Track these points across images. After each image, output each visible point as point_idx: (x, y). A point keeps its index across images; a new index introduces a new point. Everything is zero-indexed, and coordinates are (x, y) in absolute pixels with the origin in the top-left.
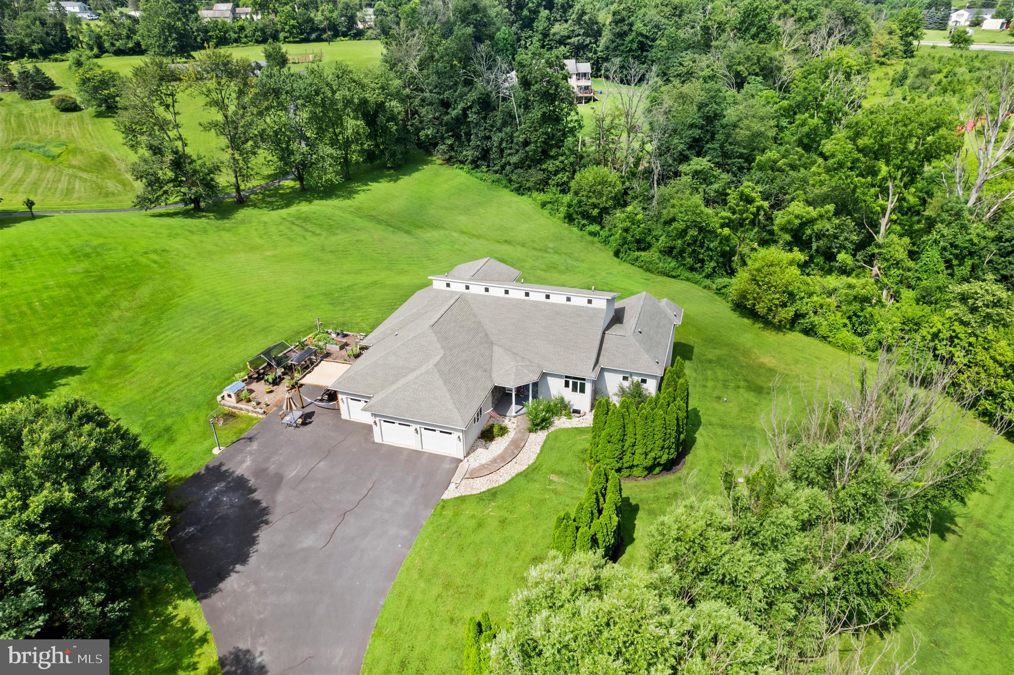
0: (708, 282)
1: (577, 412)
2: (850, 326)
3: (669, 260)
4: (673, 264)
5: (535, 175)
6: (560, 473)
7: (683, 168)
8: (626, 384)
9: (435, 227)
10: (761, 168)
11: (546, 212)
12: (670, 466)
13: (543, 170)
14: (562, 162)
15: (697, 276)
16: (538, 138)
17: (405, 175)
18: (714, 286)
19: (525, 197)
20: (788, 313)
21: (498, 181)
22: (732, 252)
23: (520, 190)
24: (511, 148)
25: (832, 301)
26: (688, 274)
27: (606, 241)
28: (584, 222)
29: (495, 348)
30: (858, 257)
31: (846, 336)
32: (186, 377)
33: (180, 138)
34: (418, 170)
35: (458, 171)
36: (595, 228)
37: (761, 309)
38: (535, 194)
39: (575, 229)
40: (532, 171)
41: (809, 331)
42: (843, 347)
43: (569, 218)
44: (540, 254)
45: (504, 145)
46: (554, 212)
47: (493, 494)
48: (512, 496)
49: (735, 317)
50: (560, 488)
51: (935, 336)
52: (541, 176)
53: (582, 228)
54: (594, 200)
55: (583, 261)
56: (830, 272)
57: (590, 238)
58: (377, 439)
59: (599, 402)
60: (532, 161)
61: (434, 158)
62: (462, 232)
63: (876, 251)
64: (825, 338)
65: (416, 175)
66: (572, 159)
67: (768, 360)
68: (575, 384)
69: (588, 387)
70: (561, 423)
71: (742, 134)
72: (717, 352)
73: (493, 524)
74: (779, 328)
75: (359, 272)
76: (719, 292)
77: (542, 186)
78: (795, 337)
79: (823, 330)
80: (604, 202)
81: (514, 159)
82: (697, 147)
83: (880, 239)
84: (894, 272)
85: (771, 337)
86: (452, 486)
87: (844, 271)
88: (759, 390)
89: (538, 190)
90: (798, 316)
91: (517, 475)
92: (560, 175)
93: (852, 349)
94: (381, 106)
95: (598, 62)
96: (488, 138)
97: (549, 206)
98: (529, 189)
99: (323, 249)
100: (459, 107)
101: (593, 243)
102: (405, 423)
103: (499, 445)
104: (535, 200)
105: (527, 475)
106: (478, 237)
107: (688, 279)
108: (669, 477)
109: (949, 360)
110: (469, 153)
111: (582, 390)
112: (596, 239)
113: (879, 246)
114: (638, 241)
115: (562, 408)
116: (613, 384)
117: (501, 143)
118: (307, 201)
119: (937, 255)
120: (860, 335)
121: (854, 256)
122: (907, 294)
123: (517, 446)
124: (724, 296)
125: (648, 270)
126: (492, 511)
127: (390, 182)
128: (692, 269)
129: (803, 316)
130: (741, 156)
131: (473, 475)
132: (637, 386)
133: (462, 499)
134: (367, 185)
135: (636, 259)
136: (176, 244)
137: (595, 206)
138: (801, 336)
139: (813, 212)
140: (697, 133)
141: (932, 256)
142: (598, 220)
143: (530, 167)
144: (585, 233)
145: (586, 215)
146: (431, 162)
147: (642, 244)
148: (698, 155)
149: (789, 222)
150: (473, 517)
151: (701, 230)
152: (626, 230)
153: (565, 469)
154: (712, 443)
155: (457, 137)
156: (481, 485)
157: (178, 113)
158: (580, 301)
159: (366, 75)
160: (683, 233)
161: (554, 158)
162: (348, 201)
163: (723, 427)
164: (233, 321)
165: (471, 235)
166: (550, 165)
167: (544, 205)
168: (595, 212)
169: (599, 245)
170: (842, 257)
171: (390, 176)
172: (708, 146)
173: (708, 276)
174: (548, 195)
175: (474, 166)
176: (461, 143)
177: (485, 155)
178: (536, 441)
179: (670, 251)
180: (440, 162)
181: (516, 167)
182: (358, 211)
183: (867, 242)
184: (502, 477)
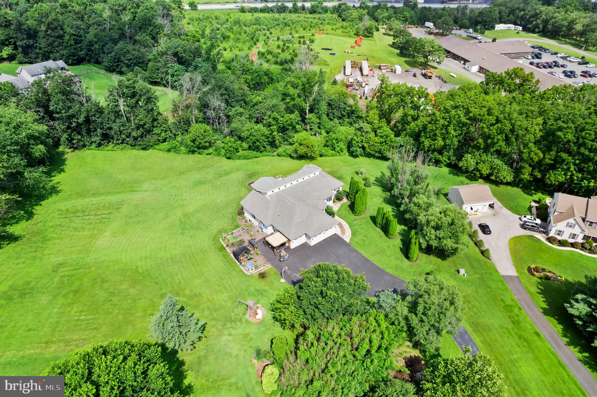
0: (272, 154)
3: (251, 151)
4: (254, 152)
5: (150, 139)
6: (354, 221)
7: (229, 113)
11: (172, 154)
13: (155, 134)
14: (164, 127)
15: (266, 153)
19: (151, 150)
22: (276, 140)
23: (145, 148)
24: (127, 129)
27: (218, 154)
31: (330, 152)
35: (88, 151)
36: (208, 151)
38: (157, 147)
39: (197, 155)
40: (148, 136)
41: (321, 156)
42: (333, 156)
43: (193, 152)
45: (121, 128)
47: (353, 234)
48: (356, 231)
52: (155, 137)
53: (200, 153)
57: (208, 156)
58: (311, 244)
62: (156, 179)
63: (309, 121)
64: (326, 155)
68: (329, 199)
69: (333, 198)
73: (364, 238)
74: (314, 159)
76: (277, 155)
77: (159, 142)
78: (320, 159)
83: (307, 117)
86: (345, 239)
89: (156, 144)
92: (164, 134)
93: (335, 155)
96: (111, 128)
97: (172, 150)
98: (152, 146)
101: (212, 158)
102: (320, 234)
104: (159, 150)
105: (351, 226)
110: (97, 139)
124: (285, 156)
126: (359, 237)
128: (262, 152)
131: (343, 234)
132: (338, 191)
133: (351, 240)
135: (238, 157)
137: (206, 142)
142: (210, 147)
144: (204, 155)
145: (201, 148)
146: (63, 153)
149: (291, 122)
150: (358, 240)
151: (265, 136)
156: (348, 235)
158: (312, 175)
161: (156, 126)
162: (60, 194)
165: (164, 178)
167: (169, 151)
173: (270, 152)
174: (165, 145)
175: (100, 145)
176: (83, 136)
177: (106, 138)
178: (338, 218)
179: (249, 148)
180: (68, 150)
181: (137, 137)
182: (79, 195)
183: (305, 119)
184: (348, 230)
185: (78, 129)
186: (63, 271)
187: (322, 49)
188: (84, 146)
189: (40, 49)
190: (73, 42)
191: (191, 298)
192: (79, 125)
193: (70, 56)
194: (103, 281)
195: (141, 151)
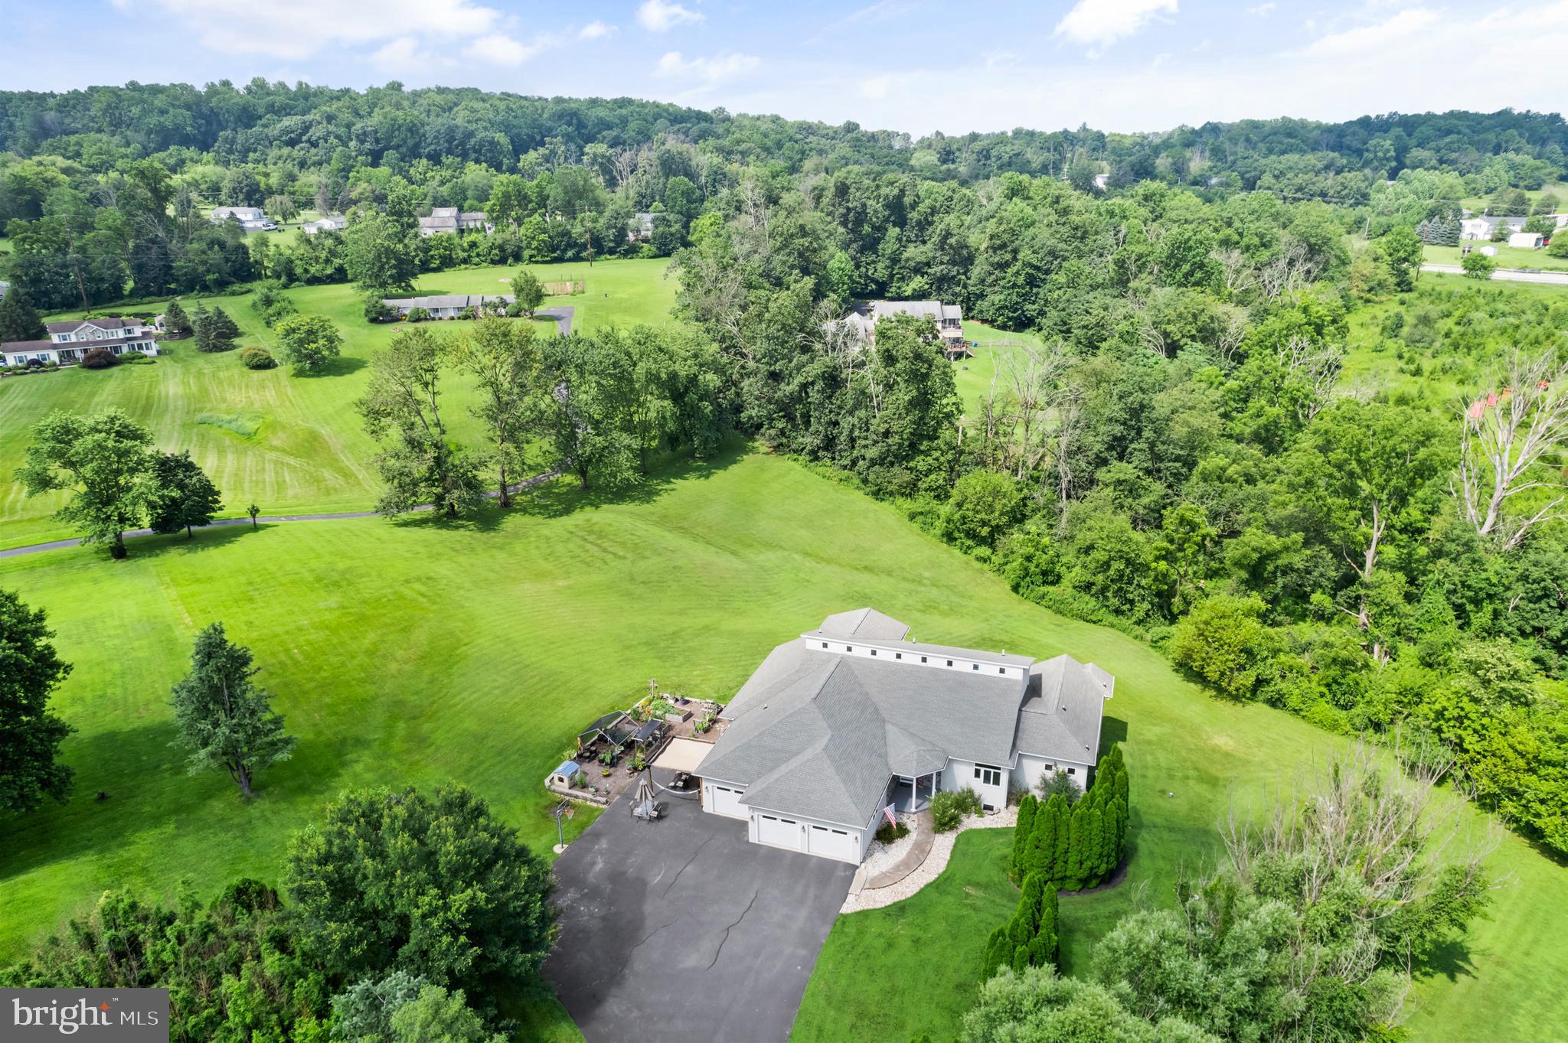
0: (1140, 630)
1: (989, 808)
2: (1329, 696)
3: (1087, 597)
4: (1093, 603)
5: (900, 475)
6: (977, 885)
7: (1101, 474)
8: (1050, 774)
9: (770, 545)
10: (1205, 478)
11: (916, 526)
12: (1110, 878)
13: (911, 469)
14: (937, 459)
15: (1123, 621)
16: (904, 426)
17: (718, 468)
18: (1149, 637)
19: (886, 504)
20: (1247, 678)
21: (847, 479)
22: (1171, 593)
23: (879, 494)
24: (866, 438)
25: (1305, 661)
26: (1112, 618)
27: (1000, 570)
28: (970, 542)
29: (889, 727)
30: (1338, 599)
31: (1324, 709)
32: (500, 753)
33: (438, 424)
34: (735, 462)
35: (791, 463)
36: (984, 551)
37: (1212, 672)
38: (900, 500)
39: (957, 552)
40: (896, 469)
41: (1277, 702)
42: (1321, 724)
43: (949, 537)
44: (912, 587)
45: (856, 433)
46: (927, 526)
47: (899, 909)
48: (923, 911)
49: (1177, 679)
50: (979, 903)
51: (1440, 714)
52: (907, 477)
53: (966, 551)
54: (983, 516)
55: (971, 598)
56: (1303, 617)
57: (978, 565)
58: (753, 838)
59: (1016, 795)
60: (895, 456)
61: (756, 444)
62: (807, 554)
63: (1362, 592)
64: (1296, 711)
65: (734, 469)
66: (950, 456)
67: (1223, 741)
68: (987, 774)
69: (1004, 778)
70: (972, 822)
71: (1179, 431)
72: (1157, 730)
73: (905, 944)
74: (1236, 698)
75: (682, 612)
76: (1155, 644)
77: (910, 490)
78: (1258, 709)
79: (1294, 701)
80: (995, 518)
81: (872, 453)
82: (1119, 447)
83: (1366, 576)
84: (1386, 620)
85: (1225, 707)
86: (850, 898)
87: (1323, 617)
88: (1213, 782)
89: (902, 495)
90: (1260, 682)
91: (928, 886)
92: (933, 477)
93: (1334, 726)
94: (693, 380)
95: (969, 298)
96: (836, 424)
97: (920, 518)
98: (891, 494)
99: (632, 580)
100: (796, 382)
101: (982, 572)
102: (789, 820)
103: (900, 849)
104: (899, 508)
105: (940, 885)
106: (829, 561)
107: (1112, 626)
108: (1108, 892)
109: (1459, 746)
110: (811, 441)
111: (997, 782)
112: (986, 566)
113: (1366, 586)
114: (1044, 573)
115: (972, 803)
116: (1034, 775)
117: (852, 431)
118: (592, 505)
119: (1442, 599)
120: (1345, 707)
121: (1334, 596)
122: (1407, 650)
123: (921, 852)
124: (1165, 651)
125: (1059, 612)
126: (901, 929)
127: (700, 476)
128: (1118, 612)
129: (1268, 682)
130: (1177, 459)
131: (875, 884)
132: (1063, 778)
133: (864, 914)
134: (669, 482)
135: (1043, 597)
136: (442, 569)
137: (984, 523)
138: (1266, 708)
139: (1274, 542)
140: (1118, 430)
141: (1436, 601)
142: (990, 541)
143: (892, 464)
144: (972, 558)
145: (972, 534)
146: (753, 450)
147: (1050, 577)
148: (1121, 458)
149: (1245, 556)
150: (880, 935)
151: (1129, 562)
152: (1028, 558)
153: (983, 879)
154: (1157, 850)
155: (790, 418)
156: (884, 898)
157: (438, 393)
158: (989, 670)
159: (674, 340)
160: (1106, 566)
161: (926, 453)
162: (646, 506)
163: (1171, 830)
164: (541, 680)
165: (819, 559)
166: (921, 463)
167: (912, 516)
168: (985, 531)
169: (991, 575)
170: (1317, 597)
171: (698, 469)
172: (1133, 446)
173: (1139, 622)
174: (918, 504)
175: (814, 455)
176: (795, 427)
177: (829, 446)
178: (944, 844)
179: (1087, 587)
180: (764, 449)
181: (873, 463)
182: (663, 521)
183: (1350, 580)
184: (909, 888)
185: (786, 409)
186: (414, 589)
188: (788, 448)
190: (1021, 280)
192: (790, 399)
194: (406, 629)
195: (869, 498)
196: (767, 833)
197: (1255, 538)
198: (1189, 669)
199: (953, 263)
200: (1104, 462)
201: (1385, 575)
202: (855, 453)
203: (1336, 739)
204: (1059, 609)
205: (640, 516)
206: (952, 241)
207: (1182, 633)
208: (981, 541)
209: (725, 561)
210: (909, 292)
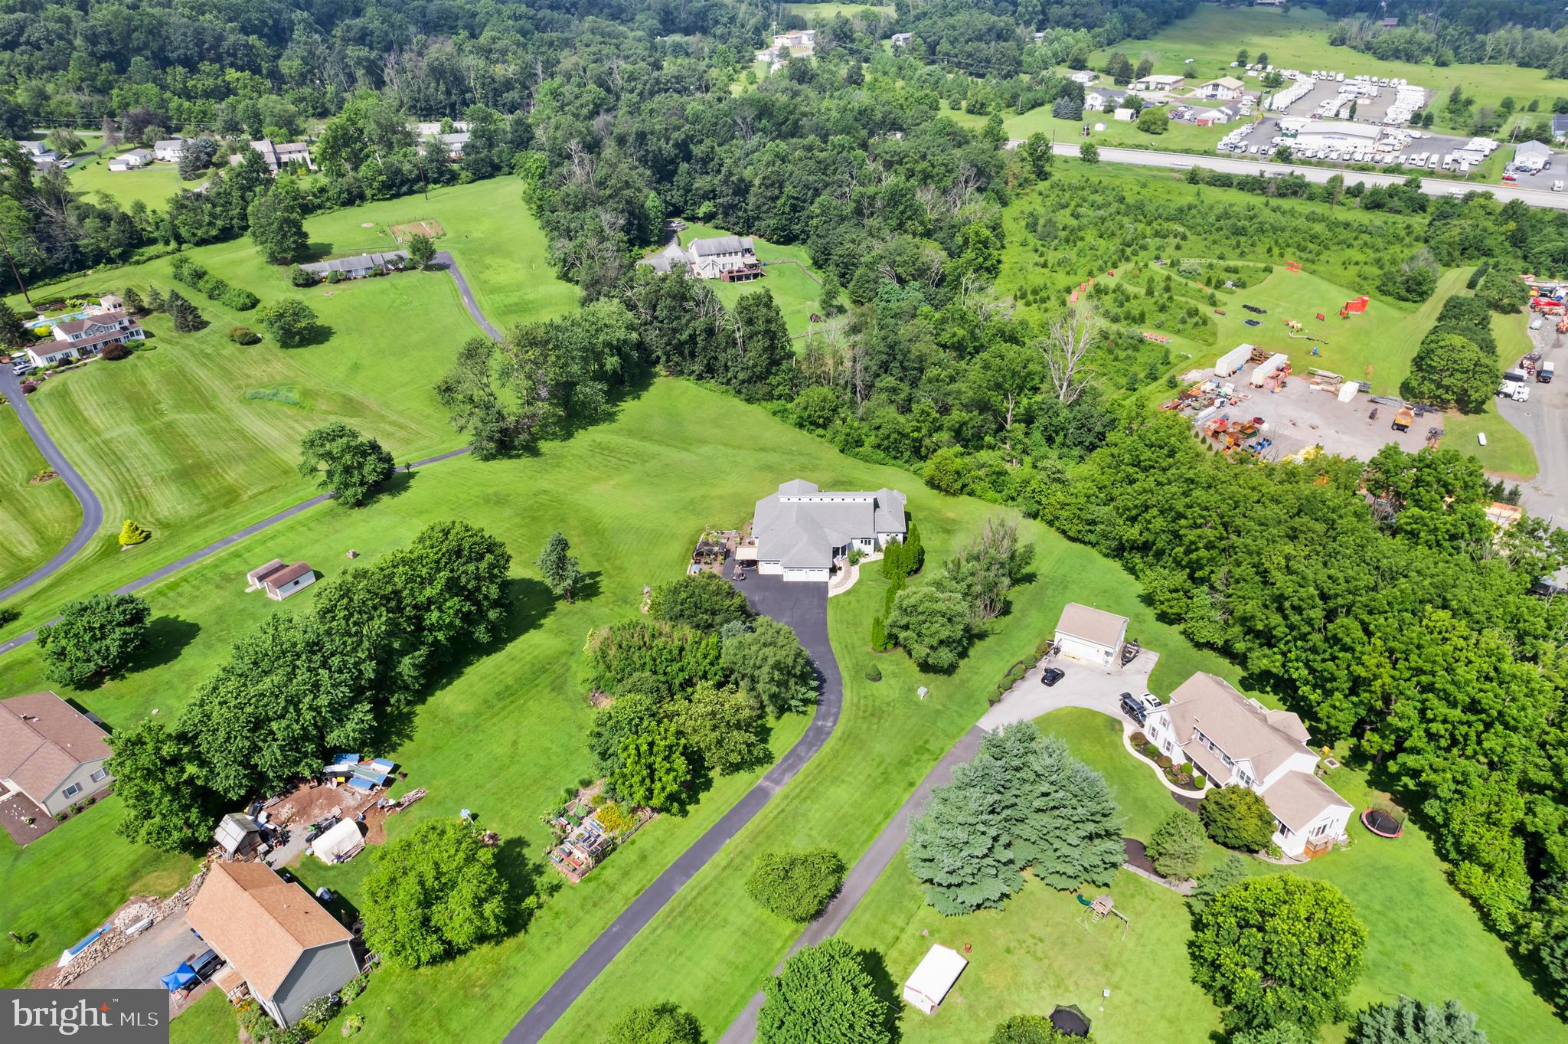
0: (907, 466)
1: (869, 554)
2: (993, 488)
3: (879, 453)
4: (883, 455)
5: (761, 389)
6: (872, 581)
7: (878, 383)
8: (889, 538)
9: (702, 442)
10: (930, 381)
11: (777, 419)
12: (917, 571)
13: (768, 384)
14: (782, 378)
15: (900, 462)
16: (763, 361)
17: (642, 391)
18: (912, 469)
19: (755, 406)
20: (958, 485)
21: (726, 391)
22: (921, 446)
23: (749, 400)
24: (737, 366)
25: (981, 473)
26: (893, 462)
27: (832, 441)
28: (812, 427)
29: (825, 527)
30: (996, 438)
31: (991, 494)
35: (685, 383)
36: (820, 431)
37: (943, 485)
38: (764, 404)
39: (805, 433)
40: (758, 385)
41: (971, 494)
42: (990, 501)
43: (801, 426)
44: (789, 457)
45: (730, 363)
46: (784, 419)
47: (848, 593)
48: (857, 592)
49: (927, 489)
50: (875, 586)
51: (1034, 491)
52: (767, 389)
53: (810, 431)
54: (819, 413)
55: (819, 459)
56: (982, 447)
57: (819, 439)
58: (785, 579)
59: (877, 548)
60: (758, 377)
61: (659, 371)
62: (725, 445)
63: (1007, 434)
64: (980, 497)
65: (651, 388)
66: (790, 376)
67: (950, 515)
68: (866, 542)
69: (872, 542)
70: (862, 560)
72: (924, 514)
73: (855, 602)
74: (954, 494)
76: (915, 472)
77: (770, 397)
78: (964, 498)
79: (978, 493)
80: (826, 413)
81: (741, 376)
82: (885, 367)
83: (1008, 427)
84: (1018, 446)
85: (950, 499)
86: (830, 592)
87: (991, 447)
88: (948, 532)
89: (765, 400)
90: (964, 486)
91: (855, 584)
92: (781, 388)
93: (996, 501)
94: (626, 340)
95: (748, 220)
96: (715, 357)
97: (779, 414)
98: (758, 400)
99: (650, 475)
100: (687, 334)
101: (822, 443)
102: (800, 569)
103: (841, 574)
104: (764, 408)
105: (859, 582)
106: (740, 447)
107: (894, 465)
109: (1040, 503)
110: (697, 368)
111: (870, 544)
112: (823, 440)
113: (1008, 431)
114: (856, 442)
115: (860, 554)
116: (883, 540)
117: (726, 362)
119: (1041, 433)
120: (999, 492)
121: (994, 437)
122: (1026, 460)
123: (848, 574)
124: (920, 476)
125: (866, 461)
126: (851, 598)
127: (634, 400)
128: (895, 458)
129: (967, 485)
130: (915, 369)
131: (836, 586)
132: (894, 539)
133: (837, 596)
135: (857, 454)
136: (545, 485)
137: (820, 417)
138: (967, 497)
139: (966, 416)
140: (884, 357)
141: (1037, 436)
142: (824, 426)
143: (756, 382)
144: (814, 435)
145: (813, 423)
146: (656, 375)
147: (859, 443)
148: (886, 373)
150: (845, 601)
151: (899, 433)
152: (848, 435)
153: (873, 579)
155: (681, 354)
156: (841, 590)
158: (860, 500)
160: (888, 437)
161: (776, 374)
162: (613, 424)
163: (936, 552)
165: (734, 447)
166: (772, 380)
167: (775, 413)
168: (821, 421)
169: (827, 445)
170: (988, 438)
171: (629, 393)
172: (892, 365)
173: (906, 462)
174: (775, 405)
175: (700, 377)
176: (684, 358)
177: (710, 370)
178: (856, 569)
179: (878, 446)
180: (663, 373)
181: (743, 382)
182: (631, 433)
183: (1001, 428)
184: (849, 585)
185: (679, 348)
186: (543, 498)
187: (1245, 306)
188: (682, 373)
189: (746, 211)
190: (787, 209)
191: (615, 568)
192: (682, 344)
193: (777, 229)
194: (562, 520)
195: (744, 403)
196: (791, 577)
197: (957, 415)
198: (932, 484)
199: (735, 194)
200: (878, 375)
201: (1016, 425)
202: (730, 375)
203: (997, 507)
204: (866, 459)
205: (612, 432)
206: (734, 178)
207: (929, 467)
208: (818, 426)
209: (684, 455)
210: (701, 215)
